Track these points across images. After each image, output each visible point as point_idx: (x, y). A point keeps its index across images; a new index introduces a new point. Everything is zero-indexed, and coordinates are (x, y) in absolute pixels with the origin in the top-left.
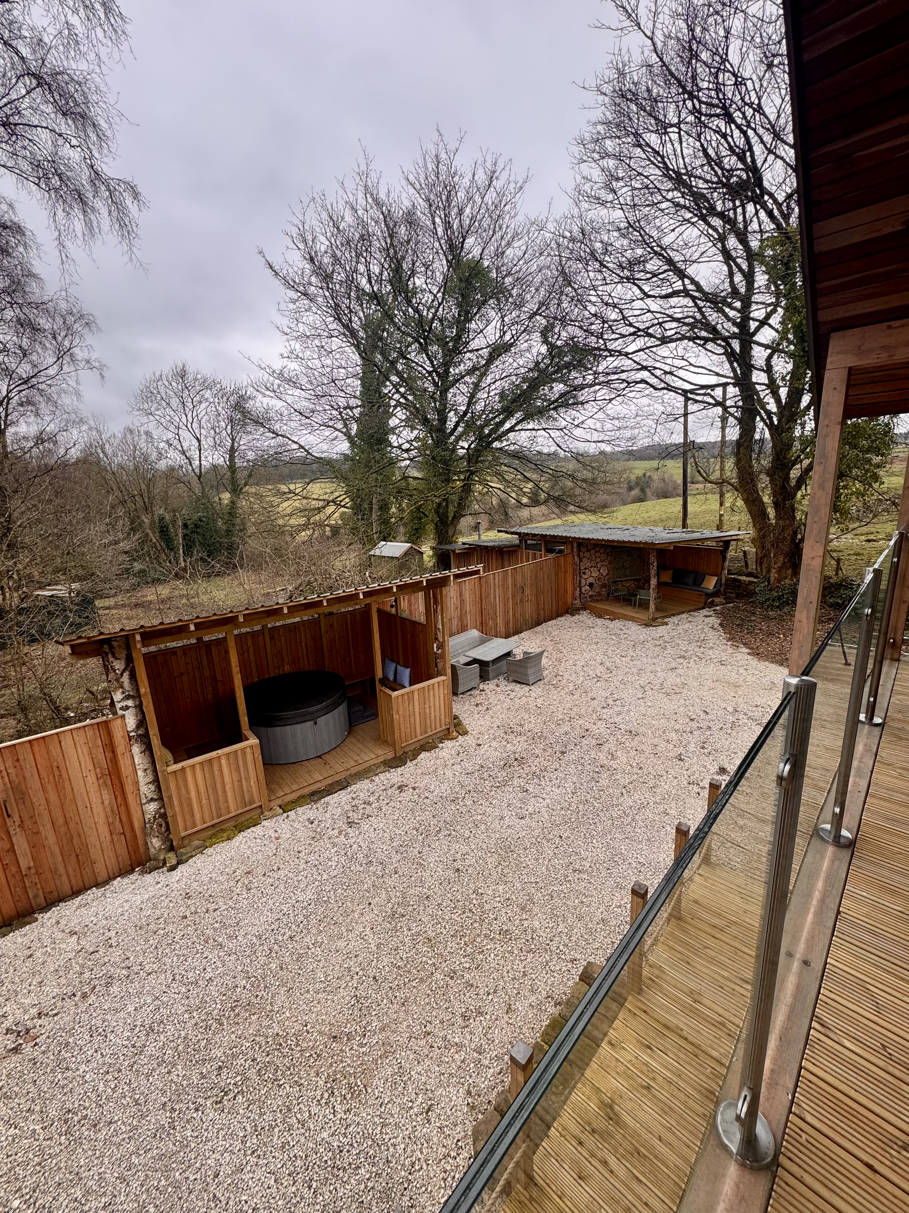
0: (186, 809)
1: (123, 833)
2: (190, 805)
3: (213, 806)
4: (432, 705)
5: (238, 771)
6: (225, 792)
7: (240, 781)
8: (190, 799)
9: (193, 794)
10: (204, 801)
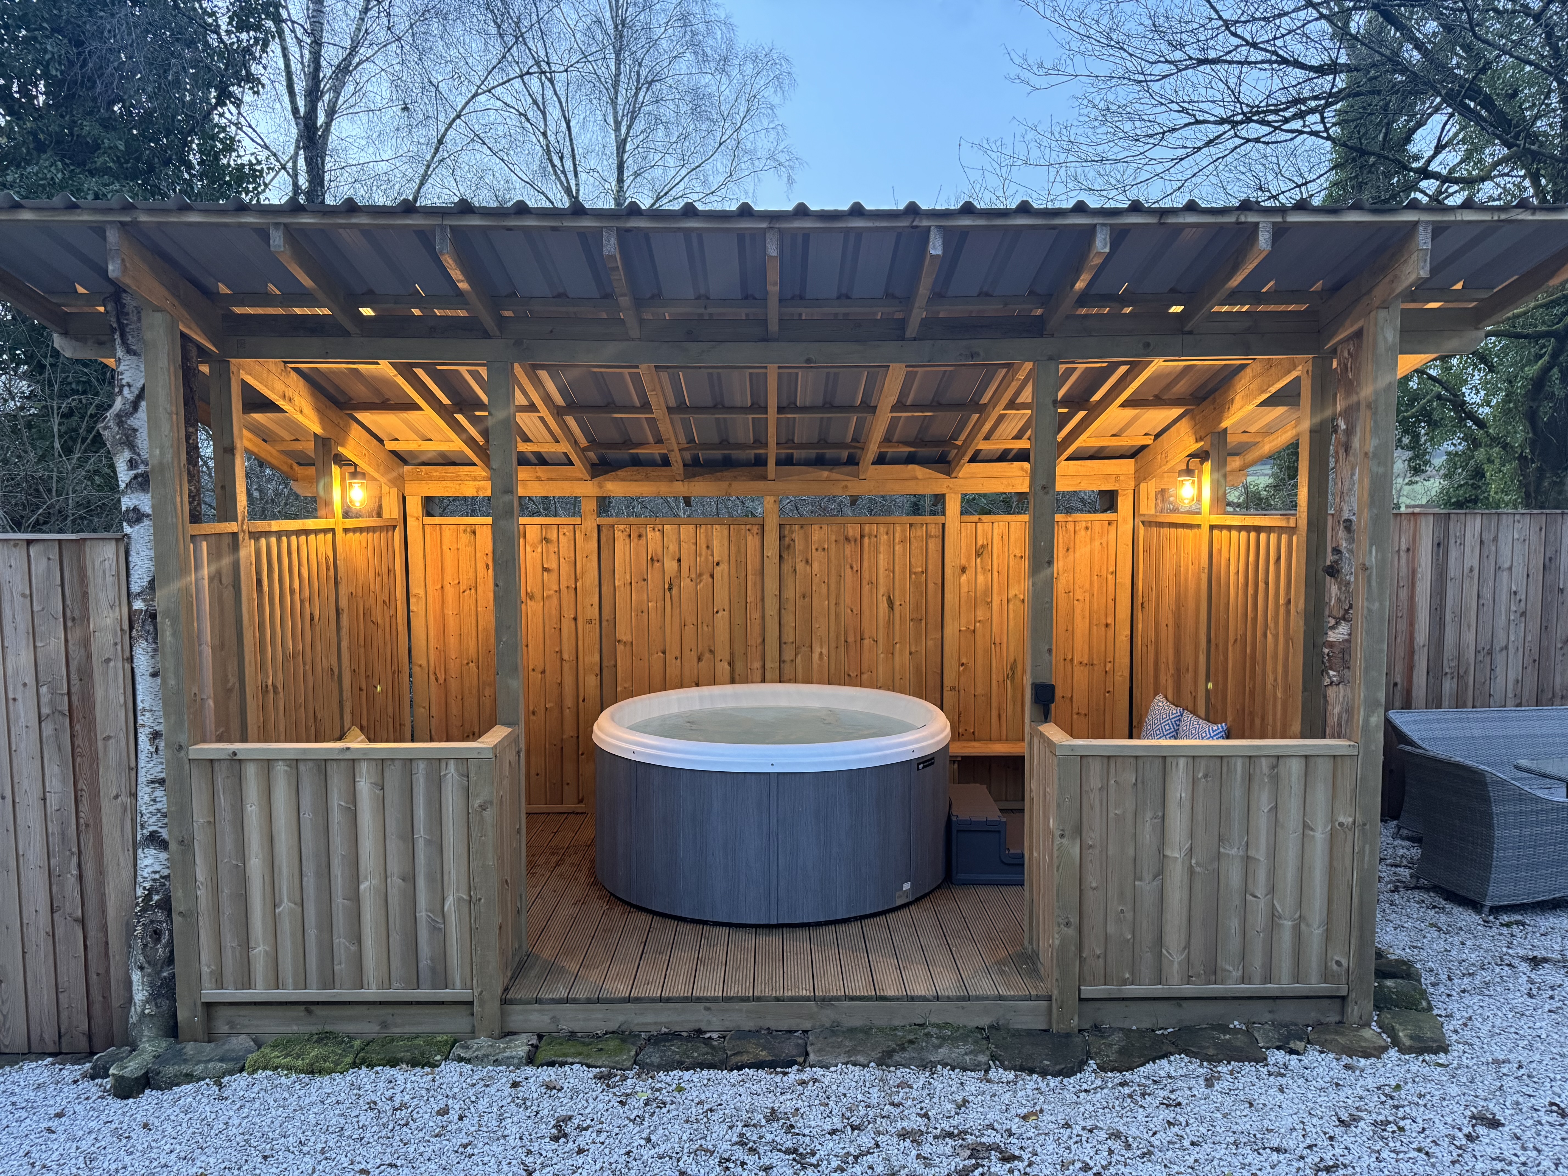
0: (227, 909)
1: (82, 921)
2: (243, 898)
3: (312, 933)
4: (1260, 853)
5: (409, 837)
6: (355, 897)
7: (410, 878)
8: (243, 880)
9: (255, 864)
10: (286, 906)
